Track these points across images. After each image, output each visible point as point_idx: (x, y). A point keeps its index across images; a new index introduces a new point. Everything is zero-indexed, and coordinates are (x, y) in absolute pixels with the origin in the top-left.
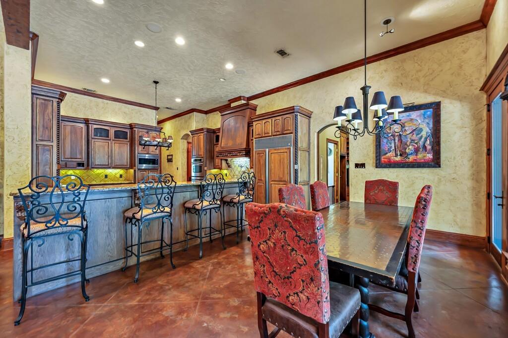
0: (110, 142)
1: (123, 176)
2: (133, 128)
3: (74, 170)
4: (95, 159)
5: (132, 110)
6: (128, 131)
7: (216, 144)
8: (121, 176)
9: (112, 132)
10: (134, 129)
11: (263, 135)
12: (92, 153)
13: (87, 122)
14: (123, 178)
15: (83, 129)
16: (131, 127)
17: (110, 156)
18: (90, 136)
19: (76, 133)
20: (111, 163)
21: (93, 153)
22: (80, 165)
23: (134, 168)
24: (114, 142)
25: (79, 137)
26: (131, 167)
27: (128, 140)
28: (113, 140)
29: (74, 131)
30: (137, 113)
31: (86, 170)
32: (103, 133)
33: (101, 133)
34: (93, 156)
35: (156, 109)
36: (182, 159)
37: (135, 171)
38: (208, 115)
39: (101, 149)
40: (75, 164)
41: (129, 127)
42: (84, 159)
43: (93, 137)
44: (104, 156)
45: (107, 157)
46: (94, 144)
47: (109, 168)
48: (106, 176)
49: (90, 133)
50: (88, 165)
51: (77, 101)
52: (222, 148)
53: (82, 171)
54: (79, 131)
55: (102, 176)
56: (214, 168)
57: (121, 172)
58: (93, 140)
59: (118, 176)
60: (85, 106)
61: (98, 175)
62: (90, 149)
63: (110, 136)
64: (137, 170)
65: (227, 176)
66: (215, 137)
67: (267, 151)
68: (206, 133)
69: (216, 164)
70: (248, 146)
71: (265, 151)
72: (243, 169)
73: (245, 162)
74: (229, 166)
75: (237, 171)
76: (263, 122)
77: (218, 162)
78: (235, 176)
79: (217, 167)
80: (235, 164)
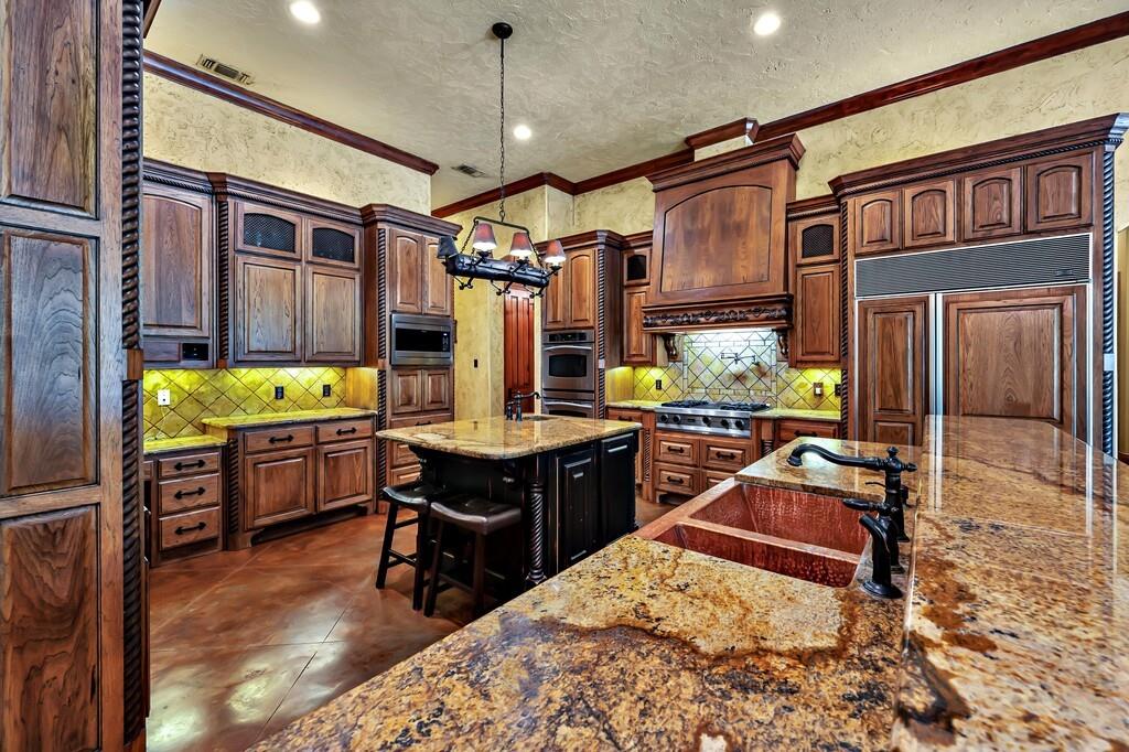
0: (298, 268)
1: (334, 389)
2: (376, 221)
3: (168, 373)
4: (247, 329)
5: (360, 165)
6: (357, 233)
7: (628, 286)
8: (327, 390)
9: (305, 230)
10: (380, 225)
11: (908, 242)
12: (237, 305)
13: (217, 186)
14: (333, 399)
15: (205, 215)
16: (368, 216)
17: (300, 320)
18: (231, 241)
19: (176, 229)
20: (304, 347)
21: (240, 307)
22: (193, 352)
23: (380, 361)
24: (310, 269)
25: (188, 241)
26: (367, 360)
27: (356, 266)
28: (308, 262)
29: (170, 219)
30: (372, 177)
31: (212, 372)
32: (274, 235)
33: (267, 234)
34: (240, 318)
35: (429, 168)
36: (492, 333)
37: (382, 373)
38: (579, 198)
39: (271, 296)
40: (174, 347)
41: (361, 222)
42: (206, 330)
43: (240, 246)
44: (278, 322)
45: (287, 322)
46: (246, 272)
47: (296, 363)
48: (280, 392)
49: (231, 231)
50: (222, 353)
51: (178, 110)
52: (666, 296)
53: (194, 376)
54: (187, 220)
55: (267, 393)
56: (622, 363)
57: (328, 375)
58: (241, 259)
59: (319, 391)
60: (205, 133)
61: (252, 389)
62: (230, 292)
63: (297, 248)
64: (388, 368)
65: (660, 388)
66: (625, 261)
67: (937, 301)
68: (603, 247)
69: (632, 349)
70: (786, 287)
71: (925, 302)
72: (735, 368)
73: (743, 343)
74: (672, 356)
75: (707, 373)
76: (909, 192)
77: (639, 342)
78: (696, 391)
79: (635, 359)
80: (700, 350)
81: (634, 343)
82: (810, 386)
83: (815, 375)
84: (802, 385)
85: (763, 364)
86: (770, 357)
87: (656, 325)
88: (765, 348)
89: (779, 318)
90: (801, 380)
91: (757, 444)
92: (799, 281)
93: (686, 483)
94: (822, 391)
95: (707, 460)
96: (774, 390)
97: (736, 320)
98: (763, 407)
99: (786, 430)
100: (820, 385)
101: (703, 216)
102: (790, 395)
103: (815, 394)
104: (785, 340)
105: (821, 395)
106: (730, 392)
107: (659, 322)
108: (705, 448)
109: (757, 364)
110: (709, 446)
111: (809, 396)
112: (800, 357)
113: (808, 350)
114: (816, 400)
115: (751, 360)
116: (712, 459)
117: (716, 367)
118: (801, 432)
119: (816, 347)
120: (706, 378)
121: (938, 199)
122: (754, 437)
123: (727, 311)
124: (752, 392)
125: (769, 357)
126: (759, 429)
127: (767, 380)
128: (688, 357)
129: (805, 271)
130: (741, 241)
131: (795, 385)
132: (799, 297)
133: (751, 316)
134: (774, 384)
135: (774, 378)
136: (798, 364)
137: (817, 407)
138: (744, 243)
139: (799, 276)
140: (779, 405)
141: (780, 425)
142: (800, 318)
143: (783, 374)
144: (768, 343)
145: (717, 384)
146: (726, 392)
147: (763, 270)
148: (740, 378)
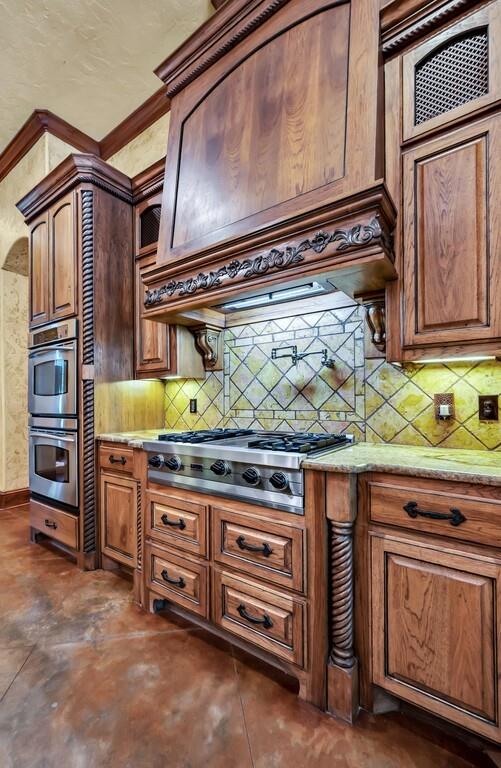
7: (140, 258)
52: (177, 252)
56: (136, 375)
65: (195, 411)
66: (138, 220)
68: (89, 187)
69: (146, 350)
70: (381, 171)
72: (299, 374)
73: (308, 333)
74: (209, 362)
75: (256, 385)
77: (155, 341)
78: (242, 414)
79: (150, 367)
80: (246, 350)
81: (148, 343)
82: (427, 401)
83: (437, 380)
84: (411, 401)
85: (339, 365)
86: (354, 351)
87: (160, 302)
88: (344, 337)
89: (366, 245)
90: (411, 390)
91: (318, 527)
92: (409, 174)
93: (189, 589)
94: (451, 410)
95: (222, 549)
96: (360, 412)
97: (282, 267)
98: (340, 441)
99: (384, 499)
100: (448, 399)
101: (235, 106)
102: (388, 419)
103: (439, 417)
104: (380, 315)
105: (450, 418)
106: (289, 415)
107: (165, 296)
108: (217, 525)
109: (331, 365)
110: (224, 522)
111: (426, 420)
112: (410, 336)
113: (428, 323)
114: (439, 429)
115: (320, 358)
116: (231, 548)
117: (269, 376)
118: (421, 507)
119: (448, 312)
120: (255, 394)
122: (311, 511)
123: (265, 253)
124: (323, 415)
125: (352, 353)
126: (321, 493)
127: (347, 393)
128: (231, 362)
129: (420, 150)
130: (293, 121)
131: (397, 400)
132: (409, 211)
133: (309, 255)
134: (360, 399)
135: (359, 388)
136: (405, 357)
137: (441, 442)
138: (300, 123)
139: (409, 164)
140: (369, 436)
141: (368, 487)
142: (410, 253)
143: (377, 381)
144: (349, 327)
145: (270, 402)
146: (284, 414)
147: (335, 160)
148: (303, 391)
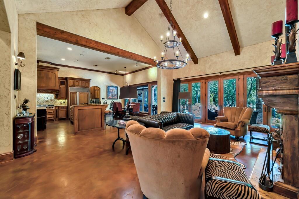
11: (75, 86)
67: (78, 93)
71: (77, 93)
72: (46, 100)
73: (48, 96)
76: (75, 81)
83: (60, 101)
86: (53, 98)
90: (58, 101)
102: (56, 103)
106: (45, 104)
115: (50, 98)
117: (42, 100)
121: (78, 82)
127: (53, 102)
129: (61, 86)
133: (53, 92)
136: (58, 99)
143: (56, 101)
144: (53, 96)
145: (42, 102)
